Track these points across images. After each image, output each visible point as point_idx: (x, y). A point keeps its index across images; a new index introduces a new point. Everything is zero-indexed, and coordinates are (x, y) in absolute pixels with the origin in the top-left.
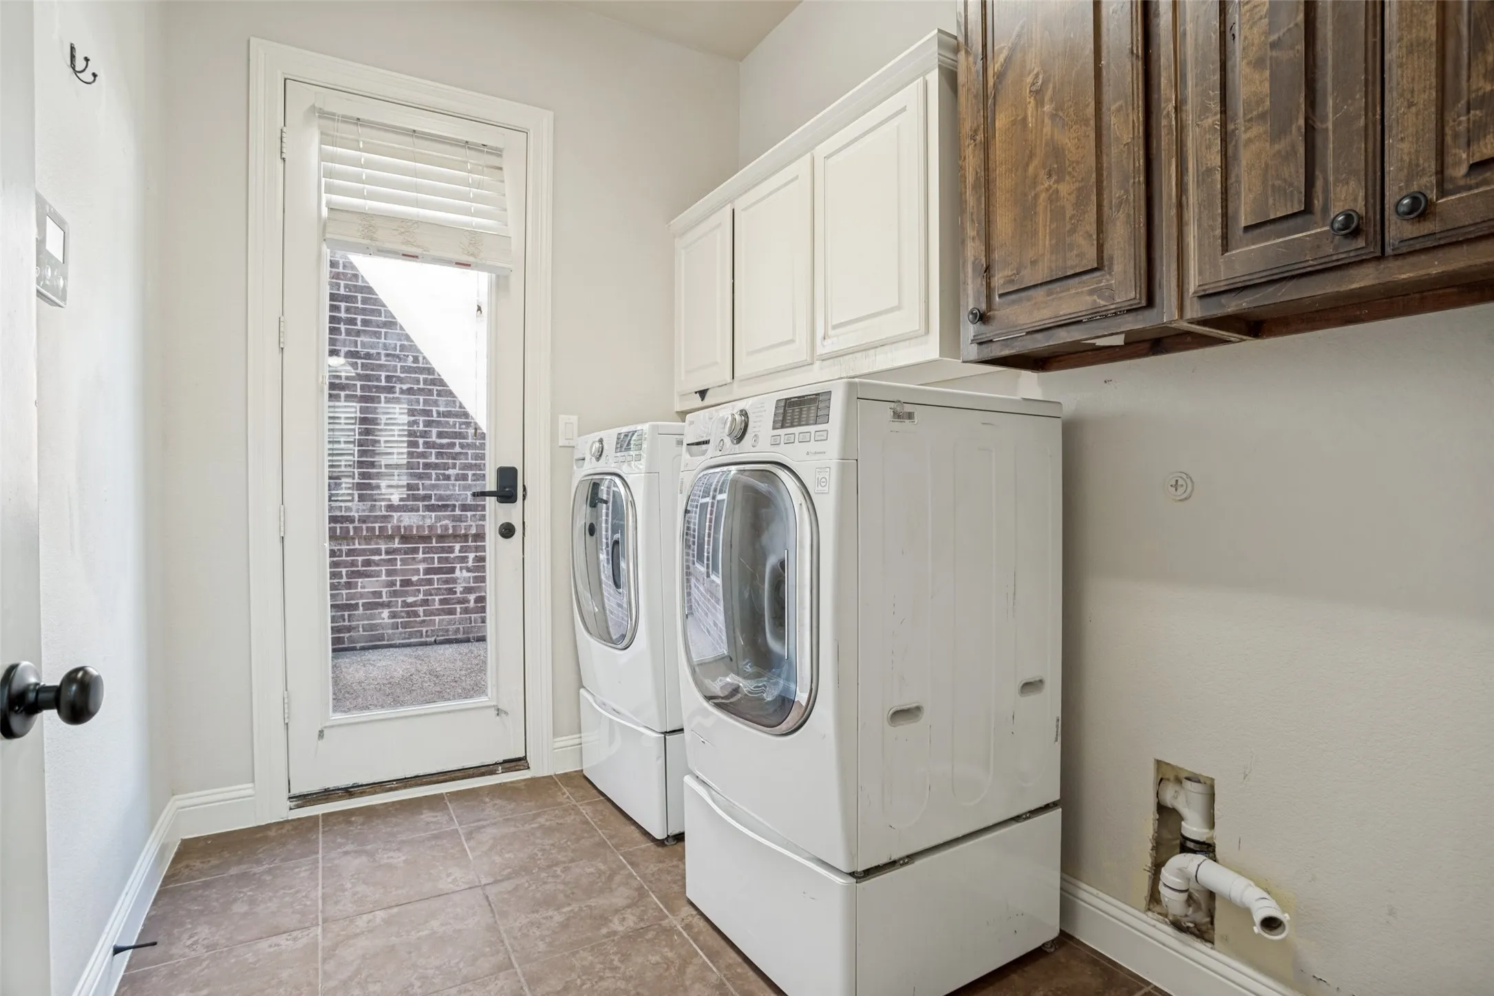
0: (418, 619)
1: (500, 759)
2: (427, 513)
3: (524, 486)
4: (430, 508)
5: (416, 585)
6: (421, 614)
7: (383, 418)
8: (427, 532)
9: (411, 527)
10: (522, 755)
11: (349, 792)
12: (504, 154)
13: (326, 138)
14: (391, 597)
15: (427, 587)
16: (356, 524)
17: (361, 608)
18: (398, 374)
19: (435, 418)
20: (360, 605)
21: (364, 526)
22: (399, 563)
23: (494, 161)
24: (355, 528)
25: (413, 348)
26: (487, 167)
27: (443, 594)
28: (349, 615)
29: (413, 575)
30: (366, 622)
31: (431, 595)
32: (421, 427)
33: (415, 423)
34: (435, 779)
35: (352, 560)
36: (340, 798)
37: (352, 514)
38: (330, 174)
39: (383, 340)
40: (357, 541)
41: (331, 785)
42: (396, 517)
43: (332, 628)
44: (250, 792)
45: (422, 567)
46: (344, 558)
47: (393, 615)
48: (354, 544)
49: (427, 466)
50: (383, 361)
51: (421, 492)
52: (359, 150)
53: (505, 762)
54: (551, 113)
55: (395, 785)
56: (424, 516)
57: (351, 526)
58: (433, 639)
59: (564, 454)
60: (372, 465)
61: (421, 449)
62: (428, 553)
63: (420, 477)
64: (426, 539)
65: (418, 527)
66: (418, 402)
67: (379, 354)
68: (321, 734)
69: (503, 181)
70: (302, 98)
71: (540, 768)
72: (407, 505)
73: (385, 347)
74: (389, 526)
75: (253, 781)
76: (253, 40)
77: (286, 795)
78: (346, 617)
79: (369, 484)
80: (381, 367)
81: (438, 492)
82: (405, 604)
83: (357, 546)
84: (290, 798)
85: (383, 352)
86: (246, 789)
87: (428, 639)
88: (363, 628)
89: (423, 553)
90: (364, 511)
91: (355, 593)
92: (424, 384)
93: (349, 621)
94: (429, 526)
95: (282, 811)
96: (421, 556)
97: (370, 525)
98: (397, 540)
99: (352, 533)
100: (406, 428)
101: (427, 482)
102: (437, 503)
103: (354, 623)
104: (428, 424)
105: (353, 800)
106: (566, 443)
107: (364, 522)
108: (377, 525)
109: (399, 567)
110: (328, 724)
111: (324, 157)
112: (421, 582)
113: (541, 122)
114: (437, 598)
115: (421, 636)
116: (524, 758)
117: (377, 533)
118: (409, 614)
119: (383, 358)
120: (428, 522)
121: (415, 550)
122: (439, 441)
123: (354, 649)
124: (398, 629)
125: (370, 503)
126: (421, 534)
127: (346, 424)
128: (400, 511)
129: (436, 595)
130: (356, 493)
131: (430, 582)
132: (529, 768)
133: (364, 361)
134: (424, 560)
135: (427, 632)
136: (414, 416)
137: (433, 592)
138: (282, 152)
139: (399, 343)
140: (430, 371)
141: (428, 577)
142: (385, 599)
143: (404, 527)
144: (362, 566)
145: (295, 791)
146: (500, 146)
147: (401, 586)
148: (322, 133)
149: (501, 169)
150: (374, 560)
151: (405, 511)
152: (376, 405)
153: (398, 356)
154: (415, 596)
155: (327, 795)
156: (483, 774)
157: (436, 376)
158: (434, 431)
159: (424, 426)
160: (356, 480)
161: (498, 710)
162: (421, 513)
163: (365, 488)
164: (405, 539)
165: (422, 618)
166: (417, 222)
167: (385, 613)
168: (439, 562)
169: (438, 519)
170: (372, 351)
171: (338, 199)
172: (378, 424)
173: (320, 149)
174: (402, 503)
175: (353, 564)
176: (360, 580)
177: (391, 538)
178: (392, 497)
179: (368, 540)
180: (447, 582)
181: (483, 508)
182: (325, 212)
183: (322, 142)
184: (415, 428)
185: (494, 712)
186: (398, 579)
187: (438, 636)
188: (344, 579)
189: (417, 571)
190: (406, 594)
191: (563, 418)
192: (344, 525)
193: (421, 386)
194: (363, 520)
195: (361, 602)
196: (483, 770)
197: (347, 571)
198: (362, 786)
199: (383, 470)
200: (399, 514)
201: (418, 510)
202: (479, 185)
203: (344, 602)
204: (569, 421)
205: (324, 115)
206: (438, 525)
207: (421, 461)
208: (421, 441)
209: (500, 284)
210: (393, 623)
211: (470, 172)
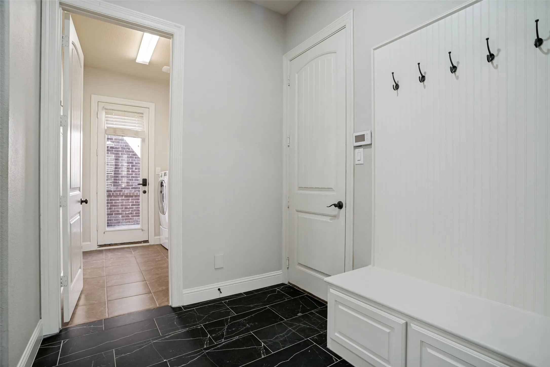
0: (129, 218)
1: (143, 240)
2: (132, 189)
3: (148, 183)
4: (132, 188)
5: (129, 209)
6: (130, 216)
7: (120, 164)
8: (132, 195)
9: (128, 193)
10: (148, 240)
11: (110, 245)
12: (144, 114)
13: (106, 113)
14: (122, 212)
15: (132, 209)
16: (113, 192)
17: (114, 215)
18: (124, 153)
19: (134, 164)
20: (114, 214)
21: (115, 193)
22: (124, 203)
23: (141, 115)
24: (112, 193)
25: (128, 146)
26: (140, 116)
27: (136, 211)
28: (111, 217)
29: (128, 206)
30: (115, 218)
31: (133, 211)
32: (131, 167)
33: (129, 166)
34: (128, 243)
35: (112, 202)
36: (108, 246)
37: (111, 190)
38: (107, 120)
39: (120, 144)
40: (113, 197)
41: (106, 243)
42: (123, 191)
43: (107, 214)
44: (90, 244)
45: (130, 204)
46: (109, 201)
47: (123, 217)
48: (112, 198)
49: (132, 177)
50: (120, 149)
51: (130, 184)
52: (113, 115)
53: (144, 241)
54: (154, 104)
55: (119, 244)
56: (131, 191)
57: (111, 193)
58: (133, 223)
59: (157, 176)
60: (117, 177)
61: (130, 173)
62: (132, 200)
63: (130, 180)
64: (132, 196)
65: (129, 193)
66: (130, 160)
67: (119, 147)
68: (104, 233)
69: (143, 119)
70: (101, 105)
71: (151, 243)
72: (126, 187)
73: (121, 146)
74: (122, 193)
75: (90, 242)
76: (92, 95)
77: (97, 245)
78: (110, 217)
79: (116, 182)
80: (120, 151)
81: (135, 184)
82: (126, 214)
83: (113, 198)
84: (98, 245)
85: (120, 147)
86: (89, 243)
87: (132, 223)
88: (114, 220)
89: (131, 200)
90: (115, 189)
91: (112, 211)
92: (131, 155)
93: (110, 218)
94: (132, 193)
95: (96, 248)
96: (130, 201)
97: (117, 193)
98: (124, 197)
99: (111, 195)
100: (126, 167)
101: (132, 181)
102: (135, 187)
103: (112, 219)
104: (132, 166)
105: (111, 247)
106: (158, 174)
107: (115, 192)
108: (118, 193)
109: (124, 204)
110: (106, 231)
111: (106, 117)
112: (130, 208)
113: (152, 106)
114: (135, 212)
115: (130, 222)
116: (148, 241)
117: (118, 195)
118: (127, 216)
119: (120, 148)
120: (132, 192)
121: (129, 200)
122: (135, 170)
123: (111, 225)
124: (124, 220)
125: (116, 187)
126: (130, 195)
127: (110, 166)
128: (125, 189)
129: (134, 211)
130: (113, 184)
131: (133, 208)
132: (149, 243)
133: (115, 149)
134: (131, 202)
135: (132, 221)
136: (129, 164)
137: (133, 210)
138: (97, 117)
139: (124, 145)
140: (133, 152)
141: (132, 206)
142: (120, 212)
143: (126, 193)
144: (114, 203)
145: (99, 244)
146: (143, 112)
147: (125, 209)
148: (105, 112)
149: (143, 117)
150: (117, 202)
151: (126, 189)
152: (118, 161)
153: (124, 148)
154: (128, 212)
155: (105, 245)
156: (139, 243)
157: (135, 153)
158: (134, 168)
159: (131, 166)
160: (113, 181)
161: (142, 230)
162: (130, 189)
163: (115, 183)
164: (126, 196)
165: (130, 218)
166: (125, 129)
167: (120, 216)
168: (135, 203)
169: (135, 191)
170: (117, 147)
171: (108, 125)
172: (119, 166)
173: (105, 115)
174: (125, 187)
175: (112, 203)
176: (114, 207)
177: (122, 196)
178: (123, 185)
179: (115, 196)
180: (137, 208)
181: (139, 188)
182: (106, 128)
183: (106, 114)
184: (129, 167)
185: (141, 230)
186: (124, 207)
187: (135, 222)
188: (109, 207)
189: (129, 205)
190: (126, 211)
191: (157, 168)
192: (109, 193)
193: (131, 156)
194: (114, 191)
195: (114, 213)
196: (139, 242)
197: (110, 205)
198: (113, 244)
199: (120, 178)
200: (124, 190)
201: (129, 189)
202: (138, 121)
203: (109, 213)
204: (158, 169)
205: (106, 109)
206: (135, 193)
207: (131, 176)
208: (130, 170)
209: (143, 141)
210: (122, 219)
211: (136, 118)
